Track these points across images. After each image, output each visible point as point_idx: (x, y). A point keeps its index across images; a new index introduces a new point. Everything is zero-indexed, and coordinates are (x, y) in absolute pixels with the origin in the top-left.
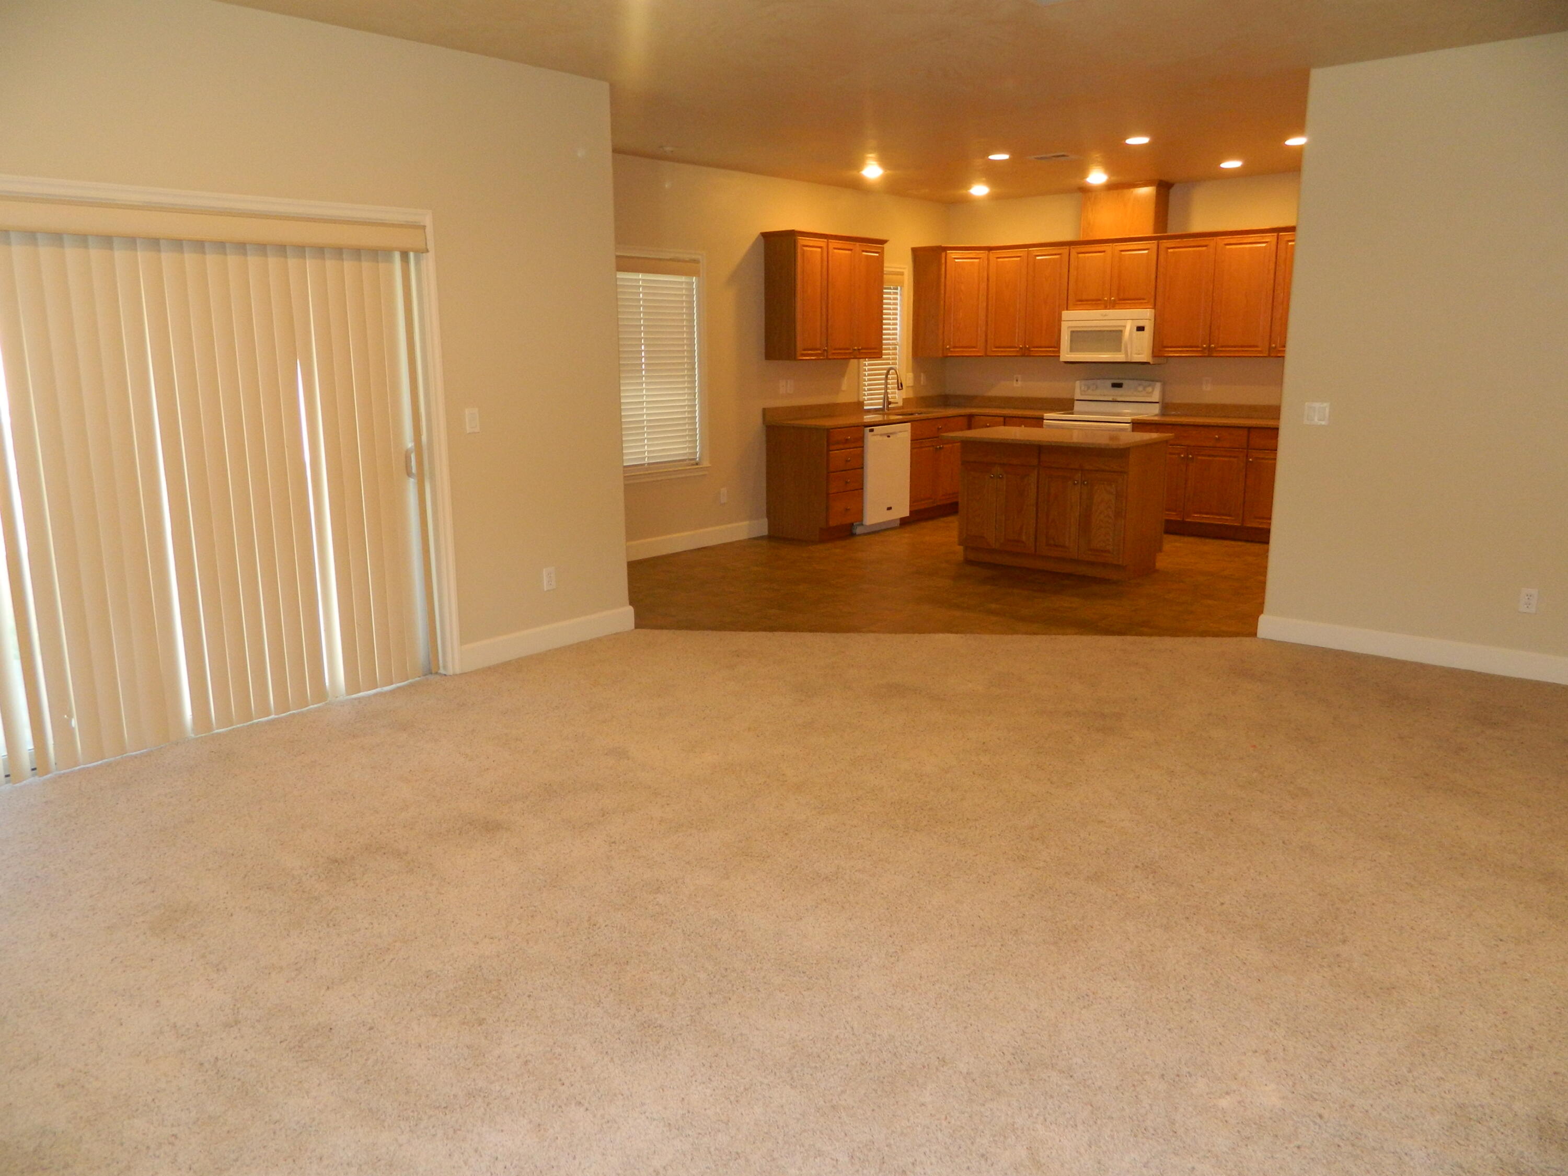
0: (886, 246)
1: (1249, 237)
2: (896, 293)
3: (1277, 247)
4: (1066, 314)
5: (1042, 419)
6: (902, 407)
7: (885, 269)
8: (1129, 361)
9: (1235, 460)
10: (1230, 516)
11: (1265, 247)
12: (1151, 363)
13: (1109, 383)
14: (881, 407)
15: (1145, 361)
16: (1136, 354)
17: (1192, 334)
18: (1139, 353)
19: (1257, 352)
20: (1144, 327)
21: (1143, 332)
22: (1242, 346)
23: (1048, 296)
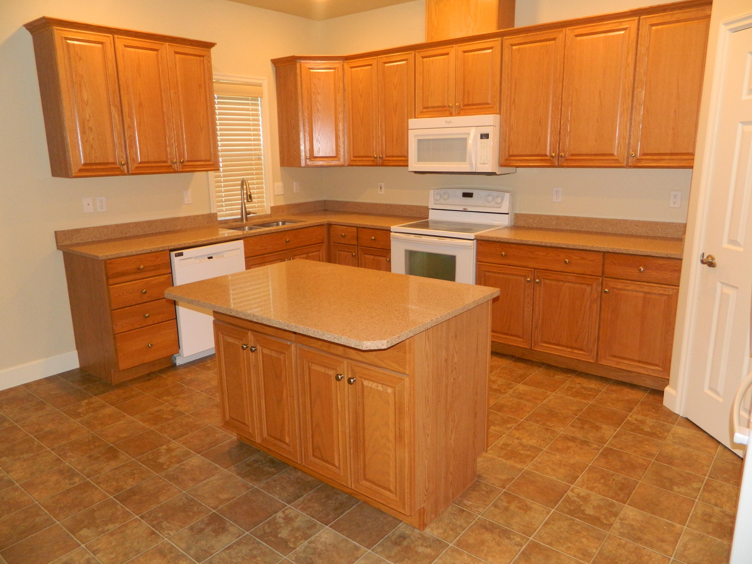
0: (213, 50)
1: (604, 24)
2: (256, 105)
3: (638, 34)
4: (413, 123)
5: (390, 231)
6: (270, 215)
7: (214, 77)
8: (474, 171)
9: (589, 288)
10: (581, 350)
11: (624, 34)
12: (498, 173)
13: (460, 192)
14: (240, 217)
15: (490, 171)
16: (481, 163)
17: (539, 141)
18: (484, 163)
19: (614, 162)
20: (488, 134)
21: (487, 140)
22: (595, 155)
23: (397, 104)
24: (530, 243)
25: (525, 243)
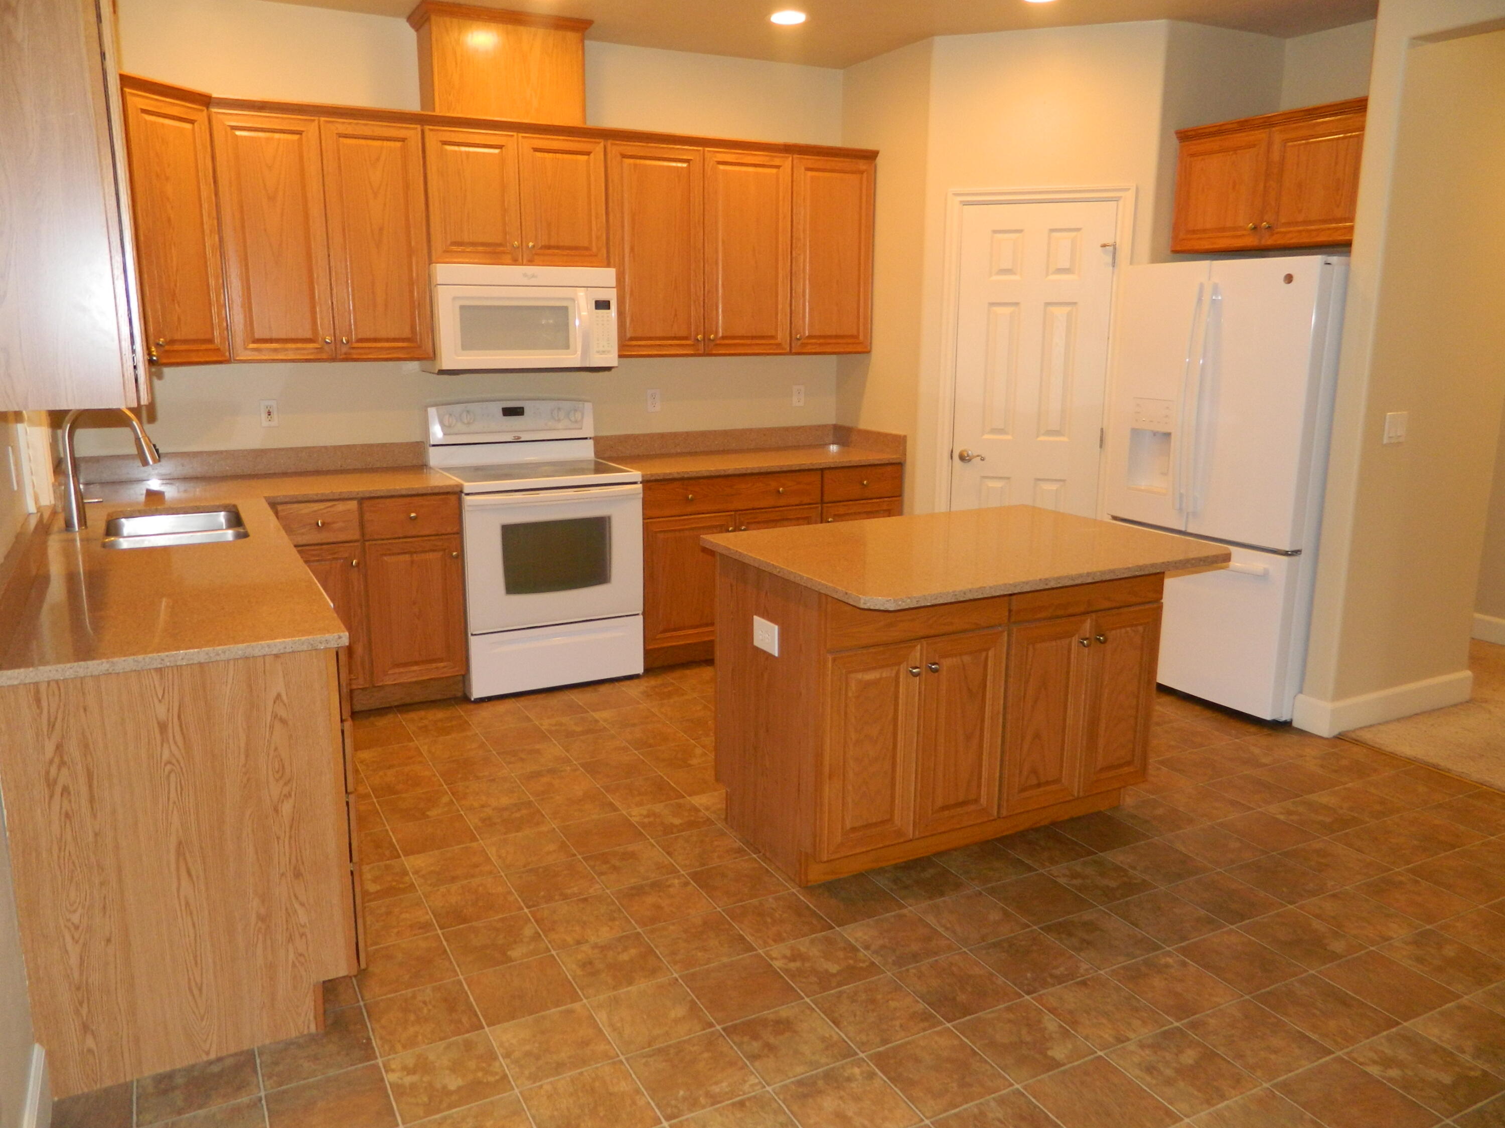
4: (443, 272)
5: (459, 493)
8: (584, 365)
13: (497, 408)
16: (598, 352)
17: (676, 315)
18: (604, 352)
19: (775, 347)
20: (609, 302)
21: (608, 311)
22: (753, 338)
23: (381, 229)
24: (730, 472)
25: (722, 473)
